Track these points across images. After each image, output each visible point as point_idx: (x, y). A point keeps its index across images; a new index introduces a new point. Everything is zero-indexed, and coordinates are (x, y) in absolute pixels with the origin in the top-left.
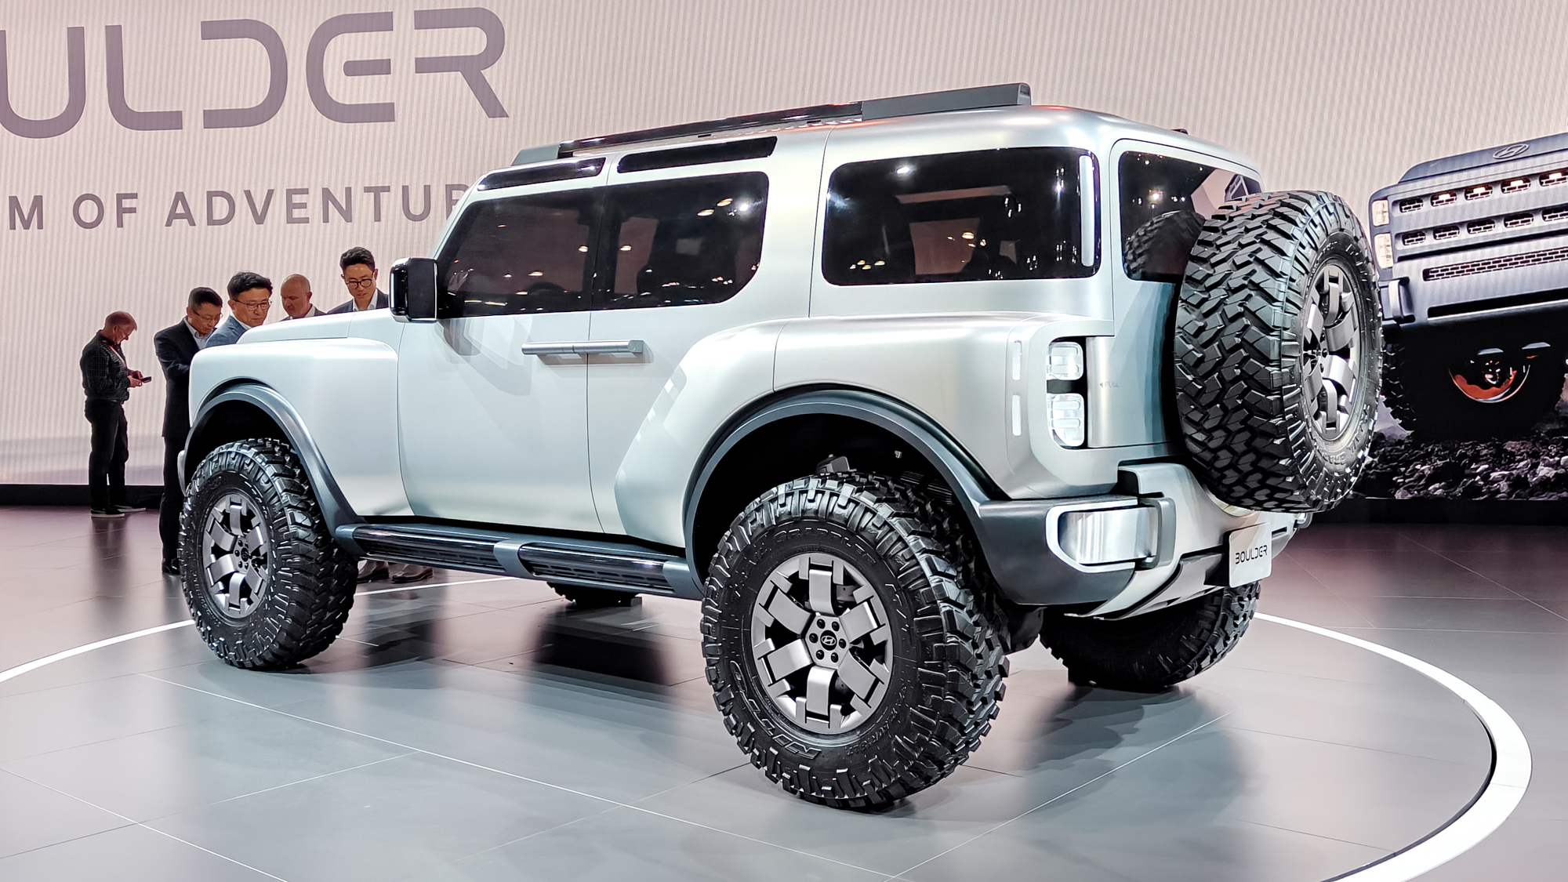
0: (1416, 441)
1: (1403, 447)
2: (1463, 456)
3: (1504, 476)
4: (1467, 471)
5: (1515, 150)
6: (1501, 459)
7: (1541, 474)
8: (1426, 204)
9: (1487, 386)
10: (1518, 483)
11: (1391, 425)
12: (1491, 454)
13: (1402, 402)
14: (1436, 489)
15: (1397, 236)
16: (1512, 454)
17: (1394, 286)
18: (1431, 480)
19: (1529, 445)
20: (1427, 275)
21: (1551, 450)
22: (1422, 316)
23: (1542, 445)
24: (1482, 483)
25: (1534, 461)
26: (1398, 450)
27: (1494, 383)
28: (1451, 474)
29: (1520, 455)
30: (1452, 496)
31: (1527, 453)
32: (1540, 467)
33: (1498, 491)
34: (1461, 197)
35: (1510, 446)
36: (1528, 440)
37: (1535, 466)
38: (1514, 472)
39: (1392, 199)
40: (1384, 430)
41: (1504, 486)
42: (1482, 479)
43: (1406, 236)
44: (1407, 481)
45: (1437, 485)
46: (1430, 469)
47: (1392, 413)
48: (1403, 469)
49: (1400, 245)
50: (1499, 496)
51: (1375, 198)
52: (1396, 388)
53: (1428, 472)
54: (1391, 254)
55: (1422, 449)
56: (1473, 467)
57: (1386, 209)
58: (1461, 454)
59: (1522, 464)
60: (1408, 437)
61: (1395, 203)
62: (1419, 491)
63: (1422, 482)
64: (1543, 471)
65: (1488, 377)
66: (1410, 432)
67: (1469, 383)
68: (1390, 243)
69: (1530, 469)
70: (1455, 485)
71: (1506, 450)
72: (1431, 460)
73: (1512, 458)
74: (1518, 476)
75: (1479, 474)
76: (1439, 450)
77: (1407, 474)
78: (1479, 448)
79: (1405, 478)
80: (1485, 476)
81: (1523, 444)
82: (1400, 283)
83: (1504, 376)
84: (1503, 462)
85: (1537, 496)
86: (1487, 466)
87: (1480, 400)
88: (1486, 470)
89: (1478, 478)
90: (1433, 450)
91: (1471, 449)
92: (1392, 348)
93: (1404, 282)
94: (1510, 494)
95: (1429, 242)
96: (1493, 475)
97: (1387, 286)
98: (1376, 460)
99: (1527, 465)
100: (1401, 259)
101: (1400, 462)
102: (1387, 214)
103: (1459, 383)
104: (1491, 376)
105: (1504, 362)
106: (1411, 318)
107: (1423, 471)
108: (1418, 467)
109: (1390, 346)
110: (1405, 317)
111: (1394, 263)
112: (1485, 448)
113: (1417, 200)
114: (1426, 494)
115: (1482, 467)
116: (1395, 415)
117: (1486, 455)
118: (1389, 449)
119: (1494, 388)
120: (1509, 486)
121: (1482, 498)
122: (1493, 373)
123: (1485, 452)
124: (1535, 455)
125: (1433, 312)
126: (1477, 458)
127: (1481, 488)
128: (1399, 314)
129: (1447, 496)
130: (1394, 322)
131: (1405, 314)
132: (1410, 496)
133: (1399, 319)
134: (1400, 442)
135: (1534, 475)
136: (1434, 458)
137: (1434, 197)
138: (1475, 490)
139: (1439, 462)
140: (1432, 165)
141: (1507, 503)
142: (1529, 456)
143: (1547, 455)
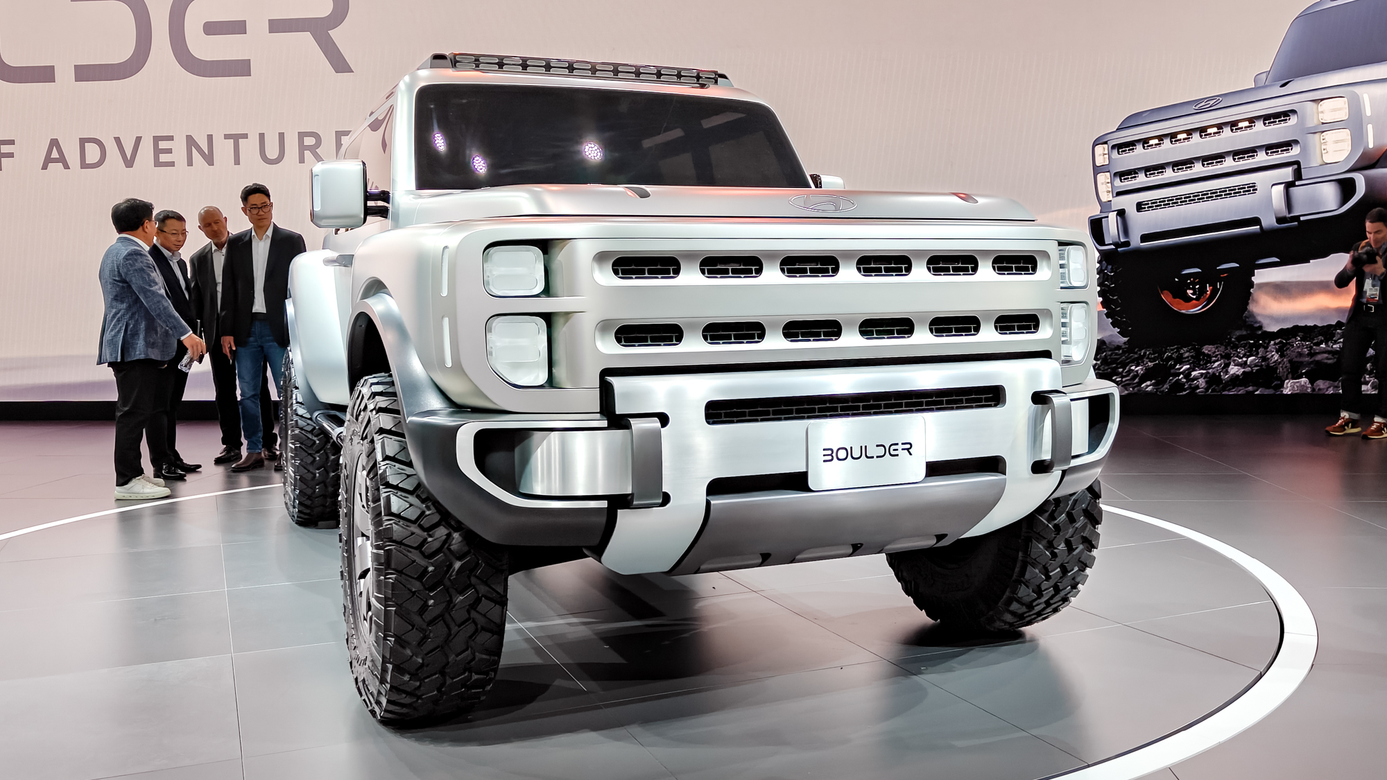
0: (1131, 347)
1: (1121, 351)
2: (1170, 358)
3: (1202, 374)
4: (1172, 371)
5: (1211, 102)
6: (1200, 360)
7: (1232, 372)
8: (1139, 147)
9: (1188, 299)
10: (1213, 380)
11: (1111, 333)
12: (1192, 357)
13: (1119, 314)
14: (1147, 386)
15: (1115, 174)
16: (1209, 356)
17: (1112, 216)
18: (1144, 378)
19: (1222, 348)
20: (1140, 207)
21: (1239, 352)
22: (1135, 242)
23: (1232, 348)
24: (1184, 380)
25: (1227, 361)
26: (1116, 354)
27: (1194, 297)
28: (1159, 373)
29: (1216, 357)
30: (1160, 392)
31: (1221, 354)
32: (1231, 367)
33: (1197, 387)
34: (1167, 141)
35: (1207, 349)
36: (1222, 344)
37: (1227, 365)
38: (1210, 371)
39: (1112, 143)
40: (1106, 337)
41: (1202, 382)
42: (1185, 377)
43: (1122, 175)
44: (1124, 379)
45: (1148, 383)
46: (1142, 369)
47: (1111, 323)
48: (1121, 370)
49: (1117, 182)
50: (1198, 391)
51: (1095, 144)
52: (1114, 302)
53: (1141, 372)
54: (1110, 189)
55: (1136, 353)
56: (1177, 367)
57: (1106, 152)
58: (1168, 356)
59: (1216, 364)
60: (1125, 343)
61: (1113, 147)
62: (1133, 388)
63: (1137, 380)
64: (1234, 370)
65: (1190, 292)
66: (1126, 339)
67: (1175, 297)
68: (1109, 181)
69: (1223, 368)
70: (1164, 382)
71: (1204, 352)
72: (1143, 362)
73: (1208, 359)
74: (1214, 374)
75: (1182, 373)
76: (1150, 354)
77: (1124, 374)
78: (1182, 351)
79: (1123, 377)
80: (1187, 374)
81: (1217, 348)
82: (1117, 214)
83: (1203, 290)
84: (1201, 362)
85: (1229, 390)
86: (1189, 366)
87: (1183, 311)
88: (1188, 369)
89: (1182, 376)
90: (1145, 353)
91: (1176, 352)
92: (1112, 269)
93: (1121, 213)
94: (1207, 389)
95: (1142, 180)
96: (1194, 373)
97: (1107, 217)
98: (1099, 362)
99: (1220, 365)
100: (1119, 194)
101: (1118, 364)
102: (1107, 156)
103: (1166, 297)
104: (1191, 292)
105: (1202, 279)
106: (1127, 244)
107: (1137, 371)
108: (1133, 368)
109: (1110, 267)
110: (1122, 242)
111: (1113, 197)
112: (1187, 351)
113: (1131, 145)
114: (1138, 390)
115: (1185, 367)
116: (1114, 325)
117: (1188, 357)
118: (1110, 353)
119: (1194, 301)
120: (1207, 382)
121: (1184, 393)
122: (1194, 289)
123: (1187, 355)
124: (1227, 357)
125: (1145, 238)
126: (1180, 360)
127: (1184, 384)
128: (1117, 240)
129: (1156, 392)
130: (1113, 247)
131: (1122, 240)
132: (1126, 392)
133: (1117, 245)
134: (1118, 347)
135: (1227, 372)
136: (1146, 360)
137: (1145, 142)
138: (1178, 386)
139: (1150, 364)
140: (1144, 115)
141: (1205, 397)
142: (1222, 357)
143: (1237, 357)
